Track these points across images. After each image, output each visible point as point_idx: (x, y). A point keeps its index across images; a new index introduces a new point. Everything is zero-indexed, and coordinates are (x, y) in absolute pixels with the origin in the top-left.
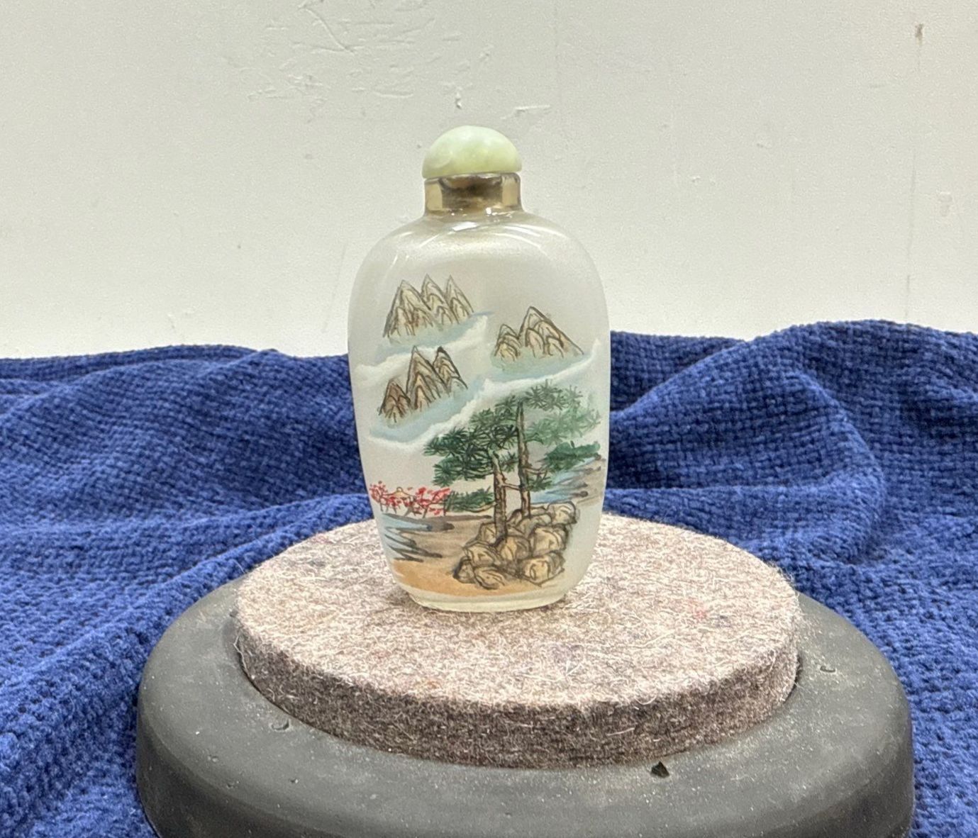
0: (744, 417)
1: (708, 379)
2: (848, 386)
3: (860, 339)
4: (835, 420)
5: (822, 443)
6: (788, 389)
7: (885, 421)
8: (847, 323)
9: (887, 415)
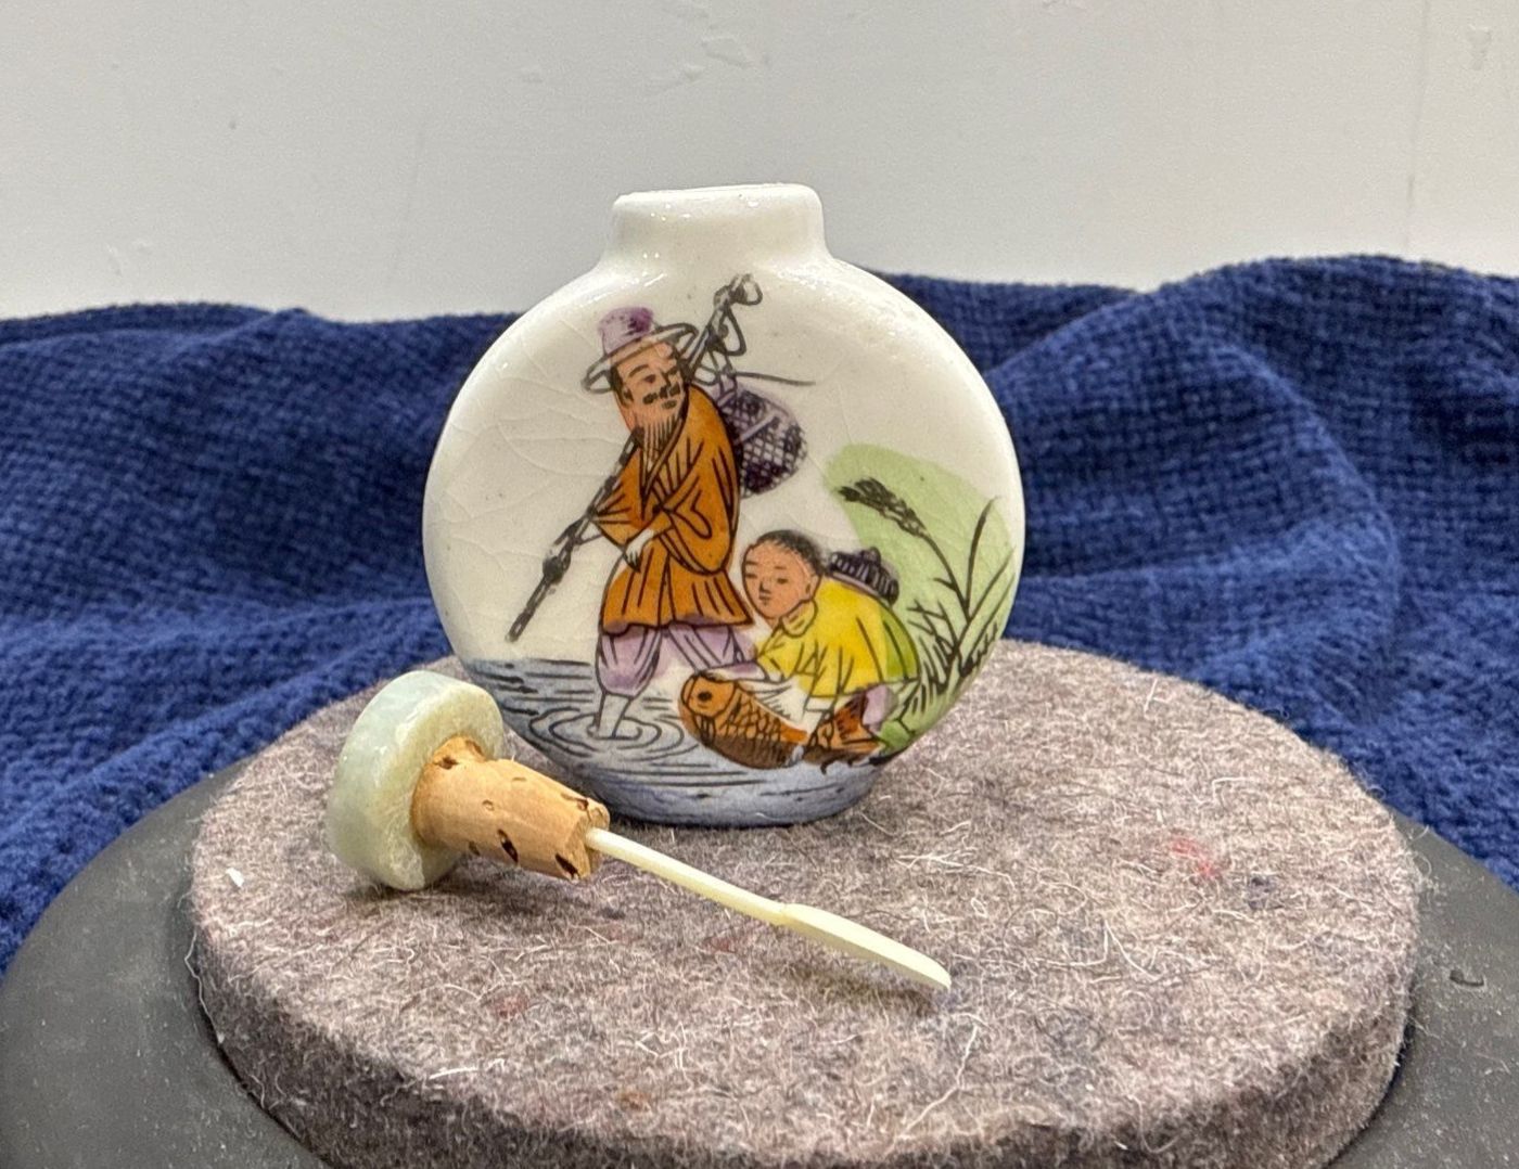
0: (1144, 424)
1: (1080, 359)
2: (1322, 372)
3: (1343, 291)
4: (1304, 430)
5: (1284, 470)
6: (1222, 375)
7: (1384, 434)
8: (1320, 260)
9: (1387, 424)
